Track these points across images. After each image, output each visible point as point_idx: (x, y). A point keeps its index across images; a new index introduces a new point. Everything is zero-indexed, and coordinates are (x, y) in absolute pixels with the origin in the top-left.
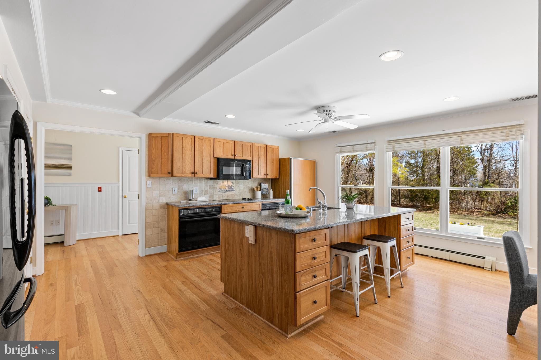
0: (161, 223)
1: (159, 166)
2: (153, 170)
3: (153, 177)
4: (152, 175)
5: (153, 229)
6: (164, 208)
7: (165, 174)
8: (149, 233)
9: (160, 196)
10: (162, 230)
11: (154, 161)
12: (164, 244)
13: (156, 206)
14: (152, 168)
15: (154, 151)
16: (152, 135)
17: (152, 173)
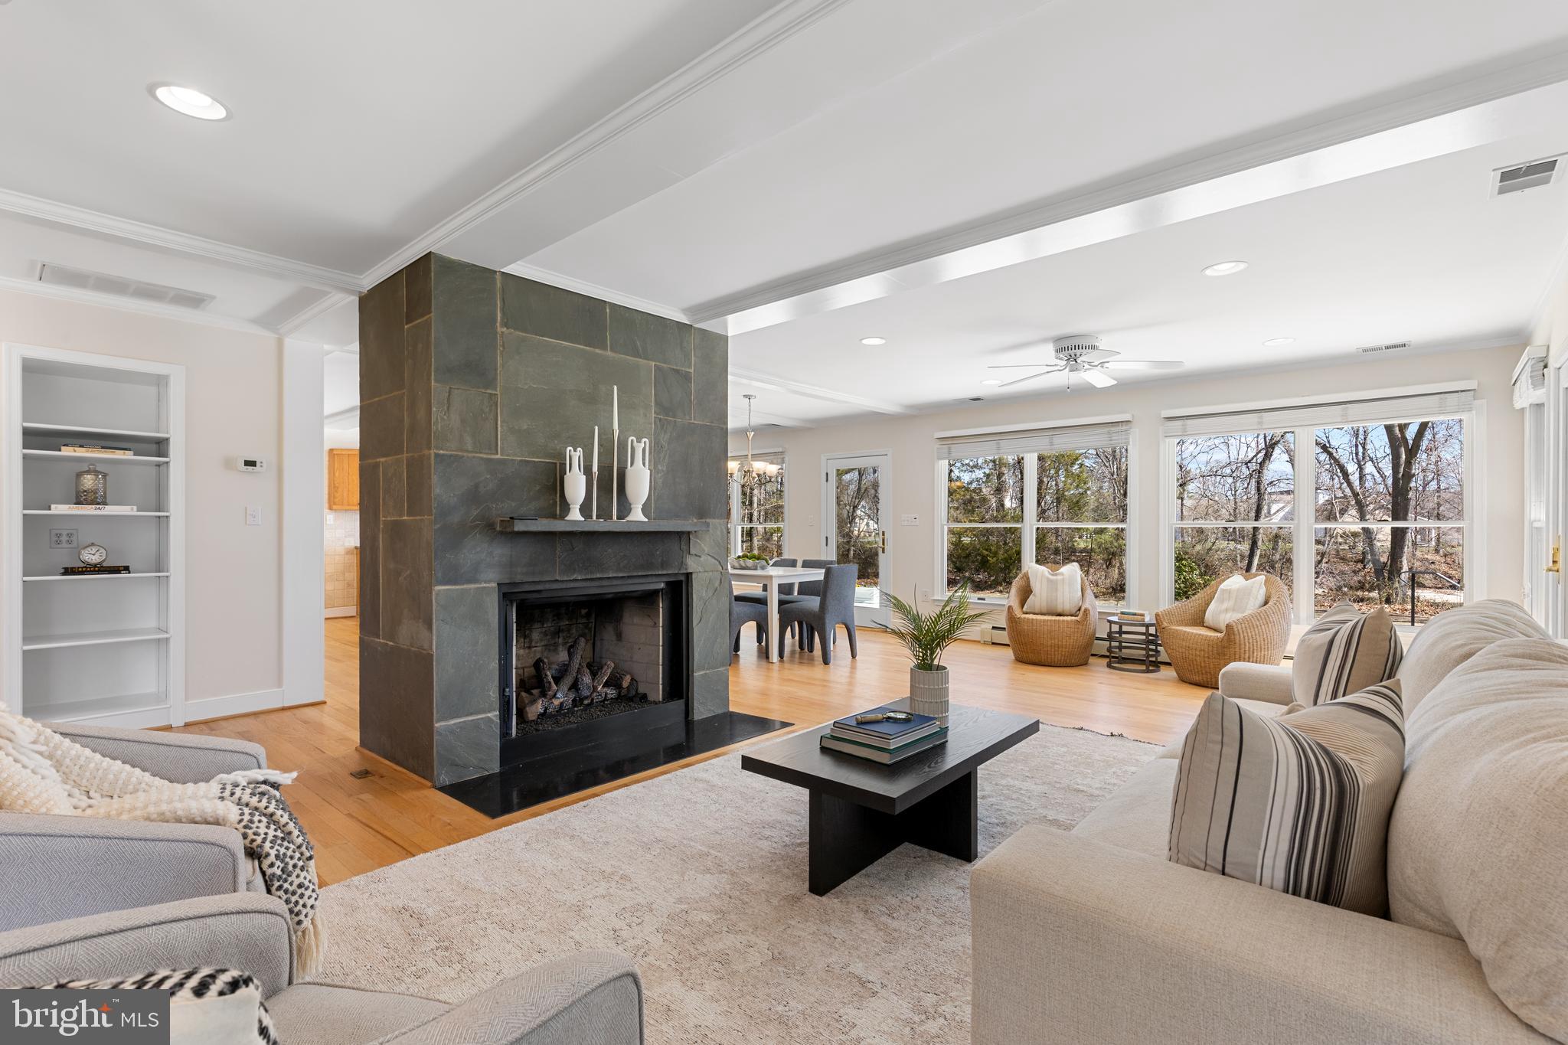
0: (347, 574)
1: (345, 494)
2: (336, 500)
3: (335, 510)
4: (334, 507)
5: (336, 582)
6: (352, 554)
7: (353, 505)
8: (330, 587)
9: (345, 537)
10: (349, 585)
11: (338, 488)
12: (352, 604)
13: (341, 550)
14: (334, 497)
15: (337, 474)
16: (335, 452)
17: (335, 504)
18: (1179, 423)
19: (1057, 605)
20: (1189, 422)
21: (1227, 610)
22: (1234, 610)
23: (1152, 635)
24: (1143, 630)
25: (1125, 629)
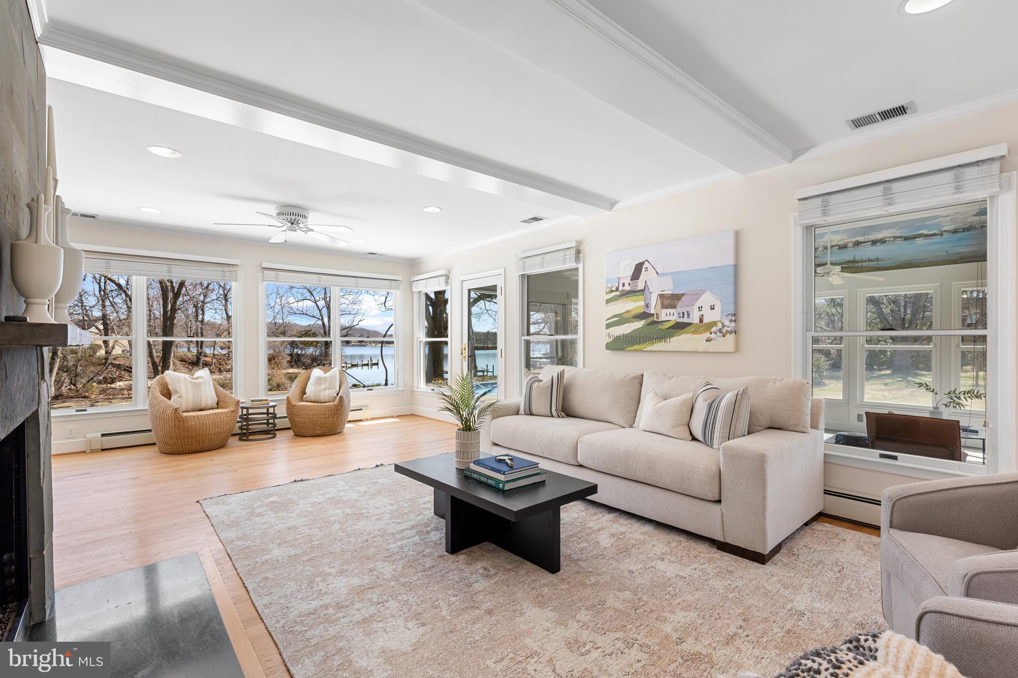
18: (274, 273)
19: (201, 403)
20: (280, 273)
21: (325, 389)
22: (329, 389)
23: (271, 414)
24: (265, 411)
25: (251, 411)
